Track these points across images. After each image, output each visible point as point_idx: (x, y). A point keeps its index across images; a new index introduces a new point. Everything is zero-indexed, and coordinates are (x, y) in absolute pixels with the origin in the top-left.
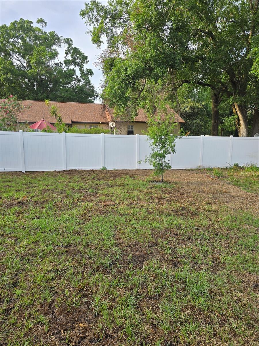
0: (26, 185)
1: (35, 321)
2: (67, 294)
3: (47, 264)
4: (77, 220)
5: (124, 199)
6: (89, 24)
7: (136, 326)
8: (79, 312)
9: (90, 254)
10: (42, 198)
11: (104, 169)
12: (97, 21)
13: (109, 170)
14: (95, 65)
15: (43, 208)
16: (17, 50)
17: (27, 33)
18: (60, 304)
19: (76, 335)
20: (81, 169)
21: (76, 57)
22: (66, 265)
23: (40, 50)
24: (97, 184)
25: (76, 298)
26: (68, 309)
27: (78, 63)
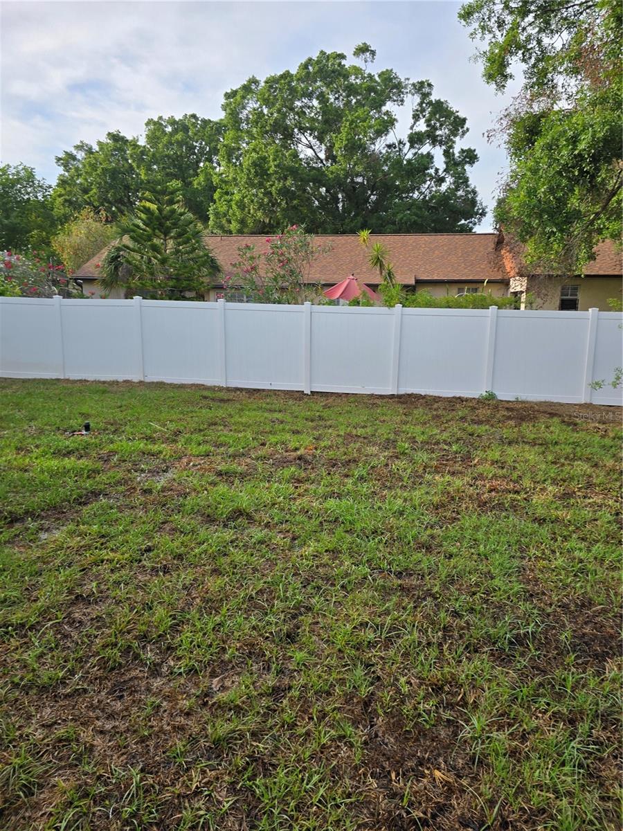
0: (312, 421)
1: (334, 733)
2: (405, 689)
3: (358, 607)
4: (423, 515)
5: (545, 480)
6: (479, 36)
7: (586, 822)
8: (433, 740)
9: (457, 605)
10: (345, 454)
11: (491, 396)
12: (501, 24)
13: (504, 399)
14: (488, 137)
15: (347, 476)
16: (307, 125)
17: (331, 83)
18: (389, 708)
19: (427, 794)
20: (431, 394)
21: (438, 124)
22: (399, 617)
23: (356, 117)
24: (472, 435)
25: (425, 705)
26: (406, 726)
27: (442, 136)
